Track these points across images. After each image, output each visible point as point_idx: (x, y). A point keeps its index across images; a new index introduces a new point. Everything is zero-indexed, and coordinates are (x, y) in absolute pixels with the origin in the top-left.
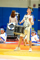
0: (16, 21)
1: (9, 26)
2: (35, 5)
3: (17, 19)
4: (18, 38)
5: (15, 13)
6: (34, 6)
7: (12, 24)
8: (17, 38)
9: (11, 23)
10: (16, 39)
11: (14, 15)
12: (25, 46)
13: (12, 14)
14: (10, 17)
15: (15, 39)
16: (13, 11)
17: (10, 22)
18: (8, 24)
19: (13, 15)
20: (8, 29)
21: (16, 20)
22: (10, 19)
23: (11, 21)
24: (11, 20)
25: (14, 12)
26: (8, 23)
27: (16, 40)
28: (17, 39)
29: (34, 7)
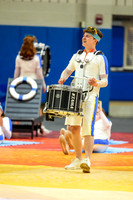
0: (36, 71)
1: (15, 87)
2: (101, 19)
3: (42, 66)
4: (43, 127)
5: (36, 45)
6: (99, 20)
7: (24, 82)
8: (39, 127)
9: (20, 79)
10: (39, 131)
11: (32, 51)
12: (66, 154)
13: (24, 49)
14: (18, 58)
15: (35, 133)
16: (29, 38)
17: (19, 76)
18: (9, 80)
19: (29, 52)
20: (12, 97)
21: (39, 67)
22: (17, 65)
23: (22, 71)
24: (20, 68)
25: (32, 41)
26: (12, 77)
27: (37, 135)
28: (42, 132)
29: (98, 23)
